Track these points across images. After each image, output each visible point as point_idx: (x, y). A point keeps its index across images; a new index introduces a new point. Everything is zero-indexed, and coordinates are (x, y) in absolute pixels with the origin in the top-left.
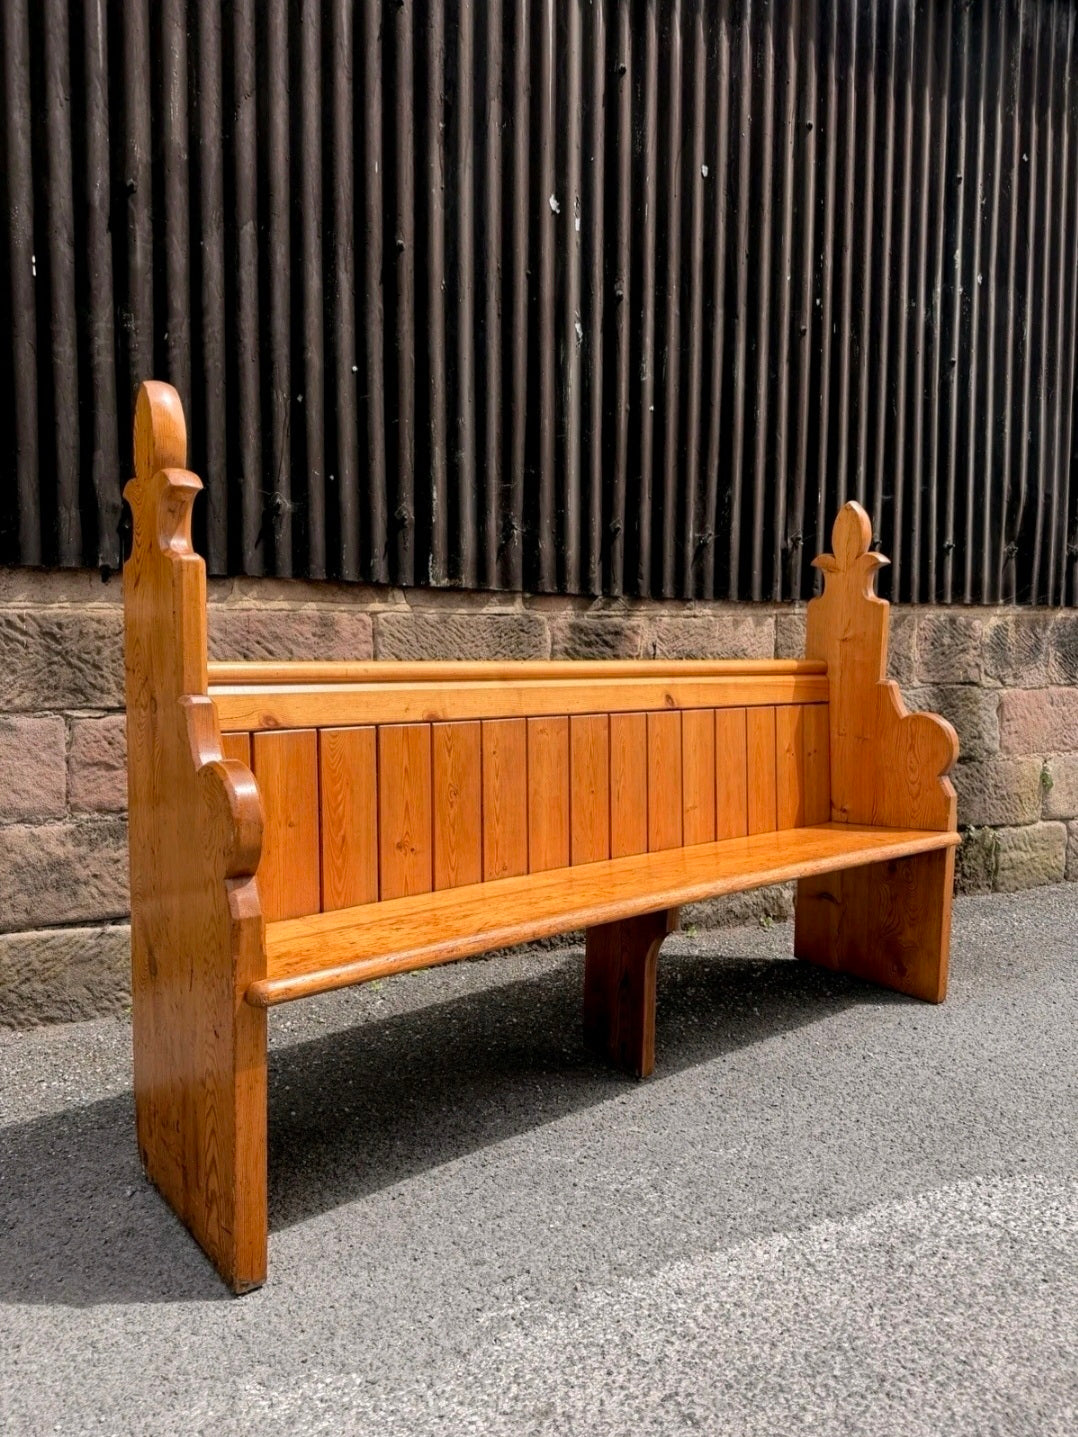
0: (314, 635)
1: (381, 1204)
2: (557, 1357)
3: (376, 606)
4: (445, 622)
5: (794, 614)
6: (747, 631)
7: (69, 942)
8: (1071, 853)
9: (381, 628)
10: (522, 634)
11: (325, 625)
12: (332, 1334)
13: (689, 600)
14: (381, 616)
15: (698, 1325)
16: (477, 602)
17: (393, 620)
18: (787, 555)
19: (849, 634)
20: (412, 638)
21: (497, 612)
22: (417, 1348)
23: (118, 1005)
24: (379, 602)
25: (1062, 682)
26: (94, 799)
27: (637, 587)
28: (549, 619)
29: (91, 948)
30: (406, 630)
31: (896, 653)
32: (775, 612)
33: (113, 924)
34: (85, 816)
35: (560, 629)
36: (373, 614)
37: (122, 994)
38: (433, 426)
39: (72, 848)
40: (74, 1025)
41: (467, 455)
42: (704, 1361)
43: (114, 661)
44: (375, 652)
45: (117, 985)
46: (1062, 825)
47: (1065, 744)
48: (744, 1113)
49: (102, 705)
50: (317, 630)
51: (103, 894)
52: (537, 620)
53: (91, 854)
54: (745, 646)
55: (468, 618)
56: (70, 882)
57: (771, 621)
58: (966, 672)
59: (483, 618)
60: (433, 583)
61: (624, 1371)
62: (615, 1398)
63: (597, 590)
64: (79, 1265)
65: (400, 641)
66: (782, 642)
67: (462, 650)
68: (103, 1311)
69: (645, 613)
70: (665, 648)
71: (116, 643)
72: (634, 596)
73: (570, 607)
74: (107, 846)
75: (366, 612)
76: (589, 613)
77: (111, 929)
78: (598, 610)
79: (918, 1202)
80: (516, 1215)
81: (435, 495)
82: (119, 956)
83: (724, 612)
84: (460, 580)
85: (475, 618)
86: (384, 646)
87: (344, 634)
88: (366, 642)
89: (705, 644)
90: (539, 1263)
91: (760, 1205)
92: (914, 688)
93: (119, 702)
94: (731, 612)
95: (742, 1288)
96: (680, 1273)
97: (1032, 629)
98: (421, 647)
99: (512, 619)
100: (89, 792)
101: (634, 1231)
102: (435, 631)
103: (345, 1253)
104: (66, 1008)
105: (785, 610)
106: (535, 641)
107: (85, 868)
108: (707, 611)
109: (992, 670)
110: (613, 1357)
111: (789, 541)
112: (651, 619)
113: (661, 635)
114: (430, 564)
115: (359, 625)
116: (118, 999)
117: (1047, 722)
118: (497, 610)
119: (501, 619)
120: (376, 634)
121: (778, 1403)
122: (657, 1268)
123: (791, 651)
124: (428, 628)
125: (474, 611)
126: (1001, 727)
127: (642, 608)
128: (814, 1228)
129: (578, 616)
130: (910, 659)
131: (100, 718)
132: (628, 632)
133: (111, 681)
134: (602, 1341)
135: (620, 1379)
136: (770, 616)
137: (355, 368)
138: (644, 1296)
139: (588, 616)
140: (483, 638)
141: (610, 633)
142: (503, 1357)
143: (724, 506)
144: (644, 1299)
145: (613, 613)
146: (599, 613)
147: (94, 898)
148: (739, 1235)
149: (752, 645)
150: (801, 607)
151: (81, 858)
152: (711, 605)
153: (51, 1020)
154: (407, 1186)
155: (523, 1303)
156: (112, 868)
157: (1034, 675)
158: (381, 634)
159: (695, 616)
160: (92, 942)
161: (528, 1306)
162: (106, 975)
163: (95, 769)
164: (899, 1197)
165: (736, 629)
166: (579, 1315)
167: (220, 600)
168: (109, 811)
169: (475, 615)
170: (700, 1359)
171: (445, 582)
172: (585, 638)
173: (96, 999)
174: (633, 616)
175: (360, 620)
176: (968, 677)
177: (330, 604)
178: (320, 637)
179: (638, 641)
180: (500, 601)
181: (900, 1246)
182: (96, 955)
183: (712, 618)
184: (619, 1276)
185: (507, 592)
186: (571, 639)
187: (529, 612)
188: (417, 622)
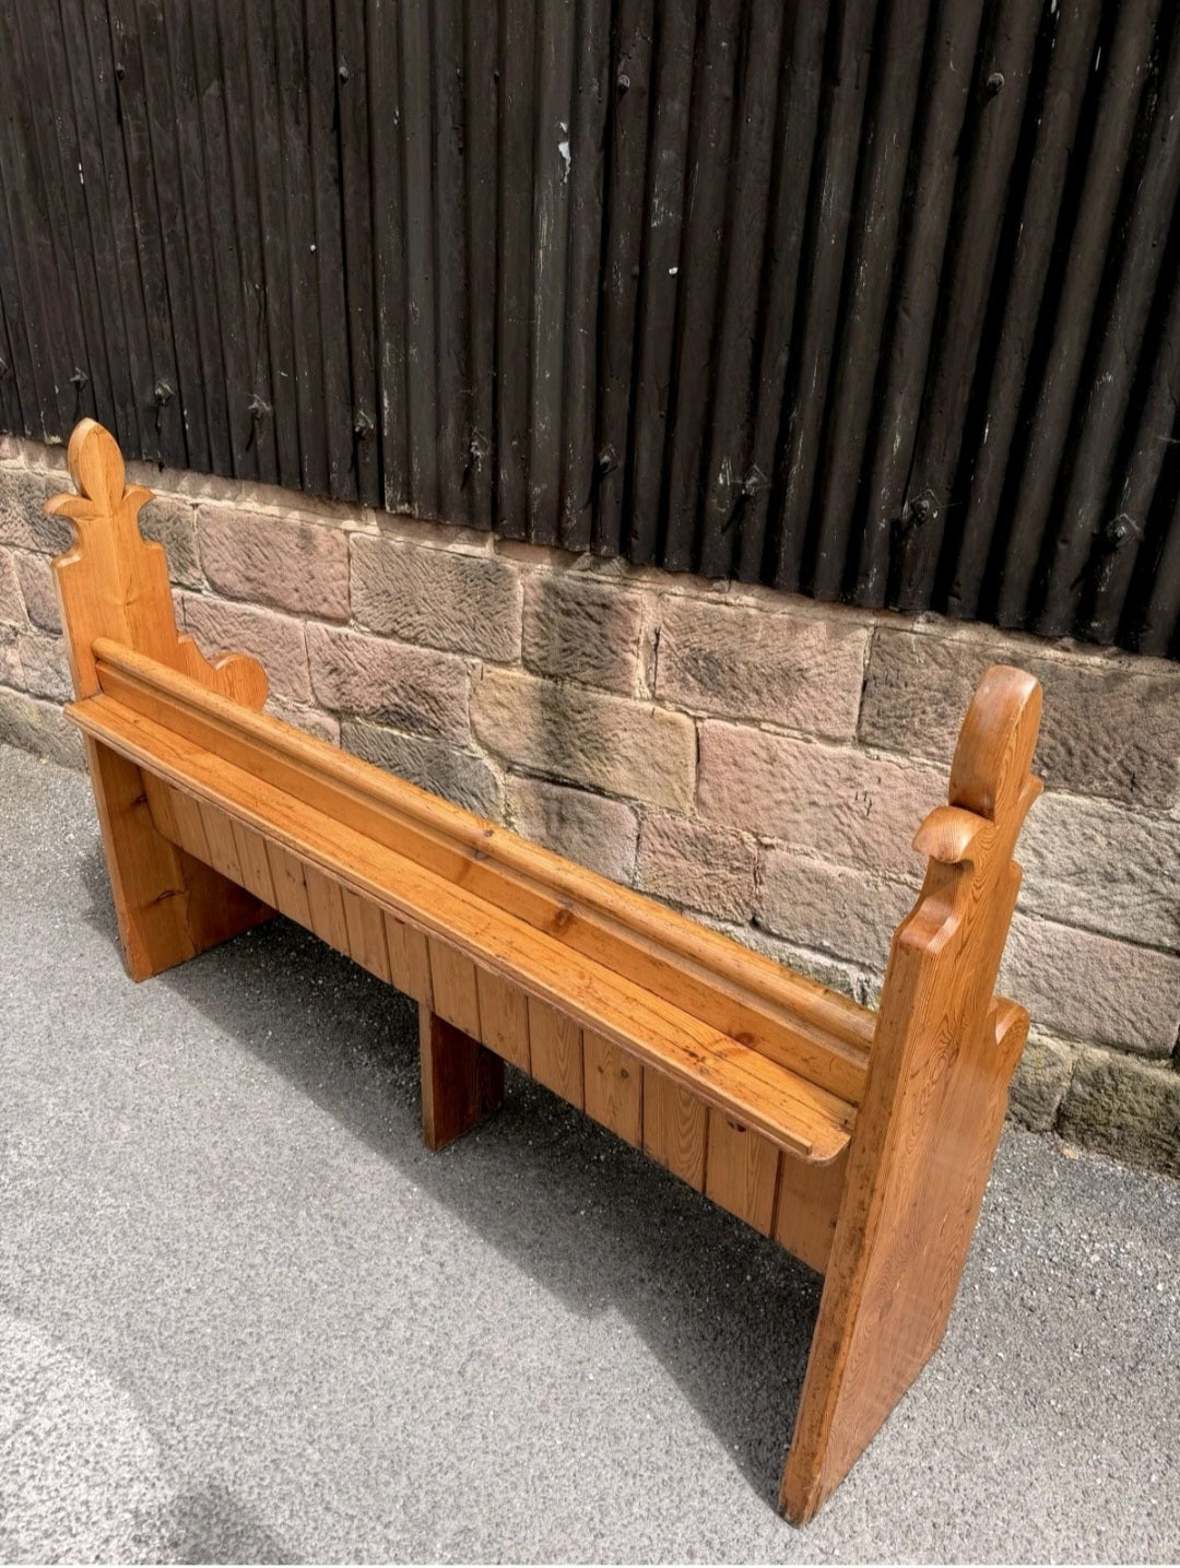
0: (297, 545)
3: (350, 524)
4: (411, 553)
5: (912, 632)
6: (813, 642)
9: (353, 549)
10: (488, 583)
11: (305, 537)
13: (719, 578)
14: (353, 536)
16: (444, 535)
17: (363, 543)
20: (378, 566)
21: (463, 552)
24: (354, 520)
27: (630, 549)
28: (522, 571)
30: (373, 556)
31: (1138, 748)
32: (872, 621)
35: (534, 588)
36: (347, 533)
38: (382, 315)
41: (419, 352)
50: (300, 541)
52: (506, 571)
54: (805, 665)
55: (433, 553)
57: (864, 634)
59: (449, 556)
60: (388, 508)
65: (367, 567)
66: (878, 672)
67: (425, 590)
69: (648, 585)
70: (672, 641)
72: (629, 560)
73: (548, 560)
75: (341, 529)
76: (571, 572)
78: (584, 570)
81: (386, 403)
83: (775, 606)
85: (442, 554)
87: (321, 549)
88: (341, 562)
89: (736, 647)
92: (1173, 820)
93: (176, 578)
99: (478, 563)
105: (893, 622)
106: (504, 594)
108: (749, 600)
111: (906, 507)
113: (668, 620)
114: (385, 486)
115: (335, 543)
118: (463, 549)
119: (467, 561)
120: (349, 555)
123: (895, 690)
124: (394, 557)
125: (440, 546)
127: (644, 578)
129: (556, 575)
130: (1172, 766)
132: (621, 607)
136: (866, 627)
137: (311, 247)
139: (570, 577)
140: (447, 581)
141: (593, 604)
145: (602, 577)
146: (585, 575)
149: (818, 665)
150: (931, 622)
152: (757, 590)
158: (353, 556)
159: (727, 604)
165: (793, 635)
167: (233, 499)
169: (441, 551)
171: (405, 508)
172: (562, 605)
174: (630, 586)
175: (335, 537)
177: (311, 515)
178: (302, 548)
179: (637, 623)
180: (468, 538)
183: (753, 612)
185: (477, 531)
186: (544, 602)
187: (498, 558)
188: (382, 550)
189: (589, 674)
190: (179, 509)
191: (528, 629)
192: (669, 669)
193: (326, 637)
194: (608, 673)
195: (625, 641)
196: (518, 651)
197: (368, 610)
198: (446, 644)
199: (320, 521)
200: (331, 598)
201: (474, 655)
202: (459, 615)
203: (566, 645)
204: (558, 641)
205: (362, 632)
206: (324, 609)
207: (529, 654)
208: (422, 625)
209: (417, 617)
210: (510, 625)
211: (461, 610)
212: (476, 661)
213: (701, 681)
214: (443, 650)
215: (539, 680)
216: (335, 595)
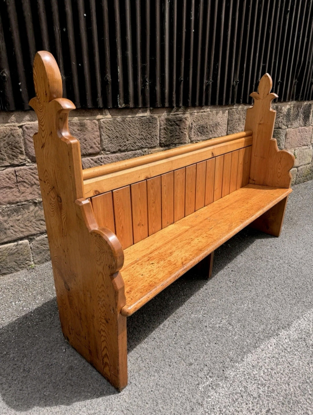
0: (78, 130)
1: (150, 343)
2: (229, 400)
3: (99, 117)
4: (124, 121)
5: (234, 109)
6: (220, 116)
7: (6, 249)
8: (297, 176)
9: (102, 125)
10: (150, 123)
11: (82, 126)
12: (157, 403)
13: (203, 106)
14: (101, 120)
15: (264, 379)
16: (134, 112)
17: (106, 122)
18: (234, 87)
19: (262, 122)
20: (113, 128)
22: (185, 404)
23: (26, 265)
24: (100, 115)
25: (303, 125)
26: (6, 200)
27: (188, 102)
28: (159, 117)
29: (14, 249)
30: (111, 125)
32: (228, 108)
33: (21, 240)
34: (4, 206)
35: (163, 121)
36: (99, 120)
37: (27, 262)
38: (117, 40)
39: (1, 218)
40: (13, 274)
41: (129, 53)
42: (272, 394)
43: (5, 148)
44: (100, 135)
45: (25, 259)
46: (296, 169)
47: (300, 145)
48: (243, 289)
49: (4, 165)
50: (79, 128)
51: (16, 232)
52: (155, 118)
53: (9, 219)
54: (219, 121)
55: (132, 119)
56: (3, 230)
57: (227, 111)
58: (278, 124)
59: (137, 118)
60: (120, 106)
61: (250, 402)
62: (253, 414)
63: (175, 105)
64: (60, 386)
65: (109, 130)
66: (230, 119)
67: (130, 132)
68: (77, 405)
69: (189, 112)
70: (195, 125)
71: (5, 140)
72: (186, 106)
73: (165, 112)
74: (14, 216)
75: (96, 119)
76: (171, 113)
77: (20, 242)
78: (174, 112)
79: (304, 319)
80: (193, 342)
81: (119, 70)
82: (24, 250)
83: (213, 110)
84: (129, 104)
85: (134, 119)
86: (103, 132)
87: (89, 129)
88: (97, 131)
89: (207, 122)
90: (208, 361)
91: (262, 327)
93: (10, 163)
94: (215, 109)
95: (270, 362)
96: (250, 358)
97: (297, 109)
98: (116, 131)
99: (147, 118)
100: (4, 198)
101: (230, 343)
102: (121, 125)
103: (147, 366)
104: (9, 269)
105: (231, 107)
106: (154, 126)
107: (7, 224)
108: (208, 110)
109: (285, 123)
110: (245, 397)
111: (235, 82)
112: (191, 114)
113: (194, 120)
114: (118, 99)
115: (94, 125)
116: (26, 264)
117: (297, 138)
118: (141, 115)
119: (143, 118)
120: (100, 127)
121: (299, 408)
122: (244, 358)
123: (232, 122)
124: (118, 124)
125: (133, 116)
126: (285, 141)
127: (189, 110)
128: (281, 334)
129: (168, 115)
131: (3, 170)
132: (184, 120)
133: (6, 156)
134: (239, 391)
135: (250, 405)
137: (85, 15)
138: (244, 370)
139: (171, 115)
140: (137, 126)
141: (178, 121)
142: (213, 403)
143: (216, 70)
144: (245, 371)
145: (179, 113)
146: (175, 113)
147: (12, 233)
148: (261, 340)
149: (221, 121)
150: (236, 106)
151: (5, 221)
152: (210, 107)
153: (5, 274)
154: (155, 334)
155: (210, 379)
156: (17, 223)
157: (296, 124)
158: (102, 128)
159: (205, 112)
160: (14, 248)
161: (212, 380)
162: (21, 257)
163: (5, 189)
164: (298, 317)
165: (217, 115)
166: (228, 381)
168: (13, 203)
169: (134, 117)
170: (270, 394)
171: (123, 105)
172: (170, 123)
173: (19, 265)
174: (186, 113)
175: (94, 123)
176: (279, 126)
177: (82, 117)
178: (80, 131)
179: (187, 122)
180: (142, 111)
181: (306, 337)
182: (16, 252)
183: (210, 112)
184: (234, 363)
185: (144, 108)
186: (166, 124)
187: (152, 115)
188: (114, 122)
189: (177, 141)
190: (12, 130)
191: (162, 134)
192: (194, 132)
193: (92, 161)
194: (181, 139)
195: (185, 129)
196: (158, 142)
197: (110, 145)
198: (137, 148)
199: (87, 118)
200: (94, 146)
201: (145, 148)
202: (141, 137)
203: (171, 135)
204: (170, 134)
205: (107, 154)
206: (91, 151)
207: (162, 141)
208: (129, 144)
209: (127, 142)
210: (156, 134)
211: (141, 135)
212: (146, 149)
213: (201, 133)
214: (136, 150)
215: (164, 148)
216: (95, 144)
